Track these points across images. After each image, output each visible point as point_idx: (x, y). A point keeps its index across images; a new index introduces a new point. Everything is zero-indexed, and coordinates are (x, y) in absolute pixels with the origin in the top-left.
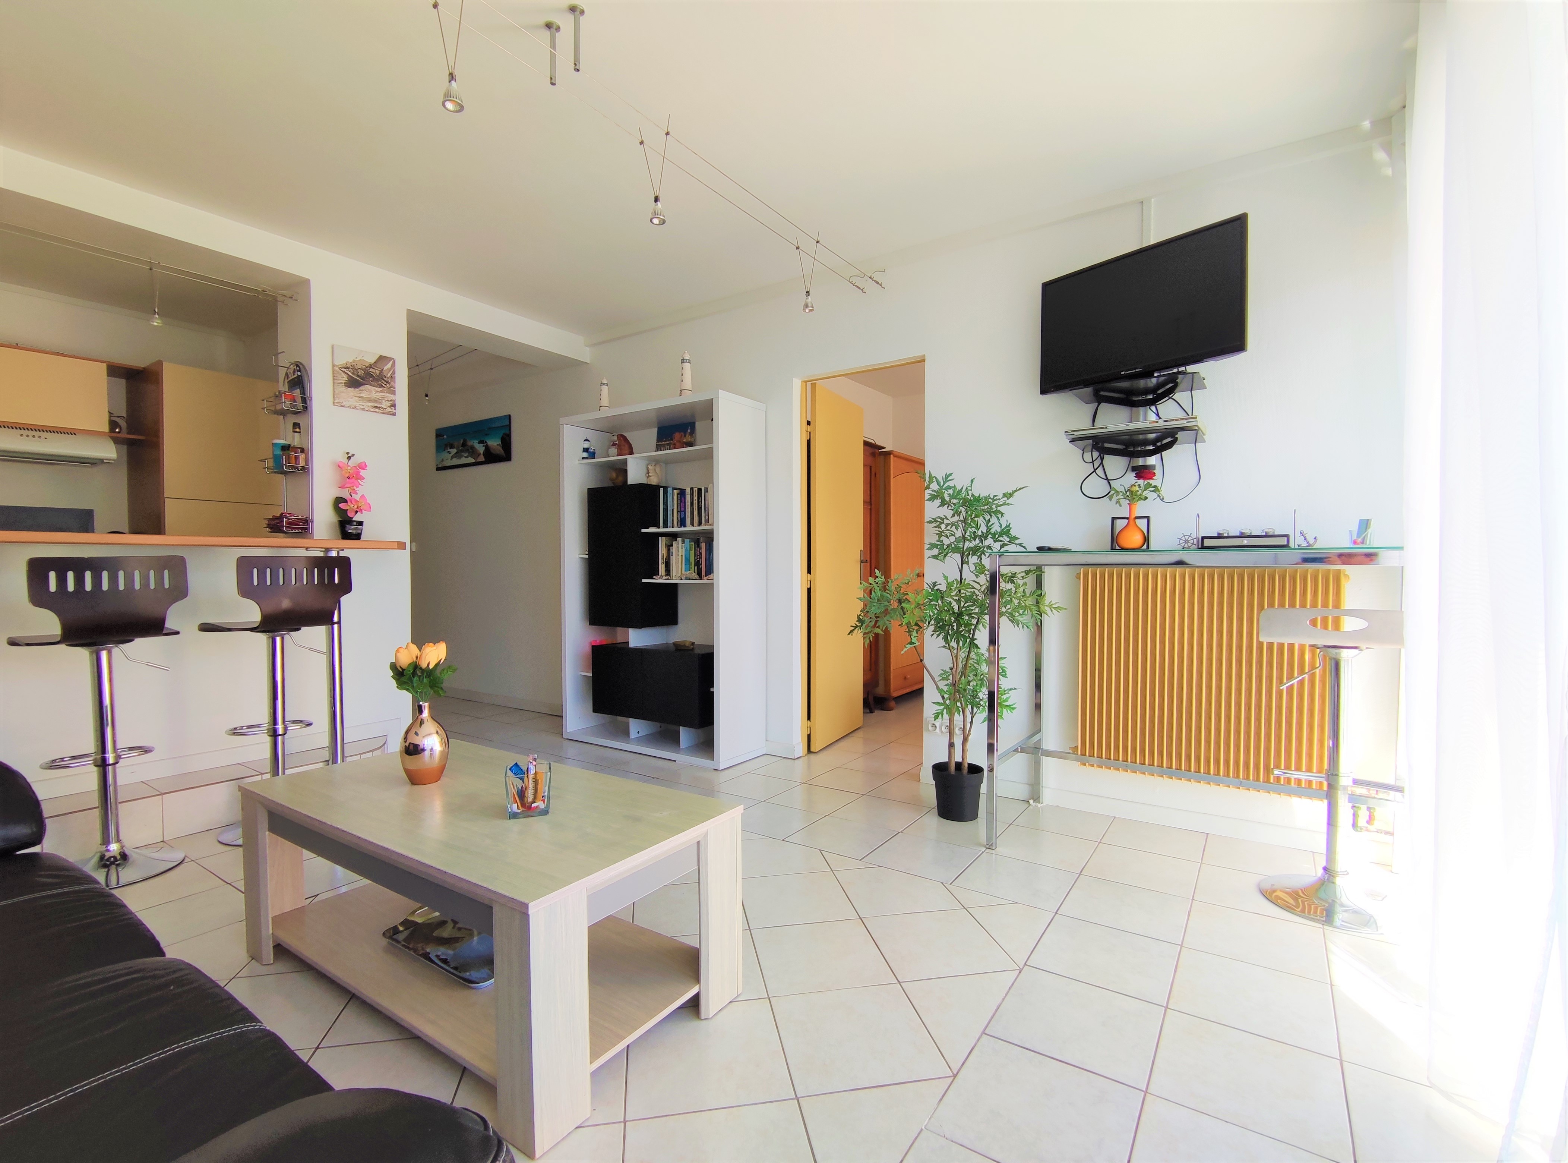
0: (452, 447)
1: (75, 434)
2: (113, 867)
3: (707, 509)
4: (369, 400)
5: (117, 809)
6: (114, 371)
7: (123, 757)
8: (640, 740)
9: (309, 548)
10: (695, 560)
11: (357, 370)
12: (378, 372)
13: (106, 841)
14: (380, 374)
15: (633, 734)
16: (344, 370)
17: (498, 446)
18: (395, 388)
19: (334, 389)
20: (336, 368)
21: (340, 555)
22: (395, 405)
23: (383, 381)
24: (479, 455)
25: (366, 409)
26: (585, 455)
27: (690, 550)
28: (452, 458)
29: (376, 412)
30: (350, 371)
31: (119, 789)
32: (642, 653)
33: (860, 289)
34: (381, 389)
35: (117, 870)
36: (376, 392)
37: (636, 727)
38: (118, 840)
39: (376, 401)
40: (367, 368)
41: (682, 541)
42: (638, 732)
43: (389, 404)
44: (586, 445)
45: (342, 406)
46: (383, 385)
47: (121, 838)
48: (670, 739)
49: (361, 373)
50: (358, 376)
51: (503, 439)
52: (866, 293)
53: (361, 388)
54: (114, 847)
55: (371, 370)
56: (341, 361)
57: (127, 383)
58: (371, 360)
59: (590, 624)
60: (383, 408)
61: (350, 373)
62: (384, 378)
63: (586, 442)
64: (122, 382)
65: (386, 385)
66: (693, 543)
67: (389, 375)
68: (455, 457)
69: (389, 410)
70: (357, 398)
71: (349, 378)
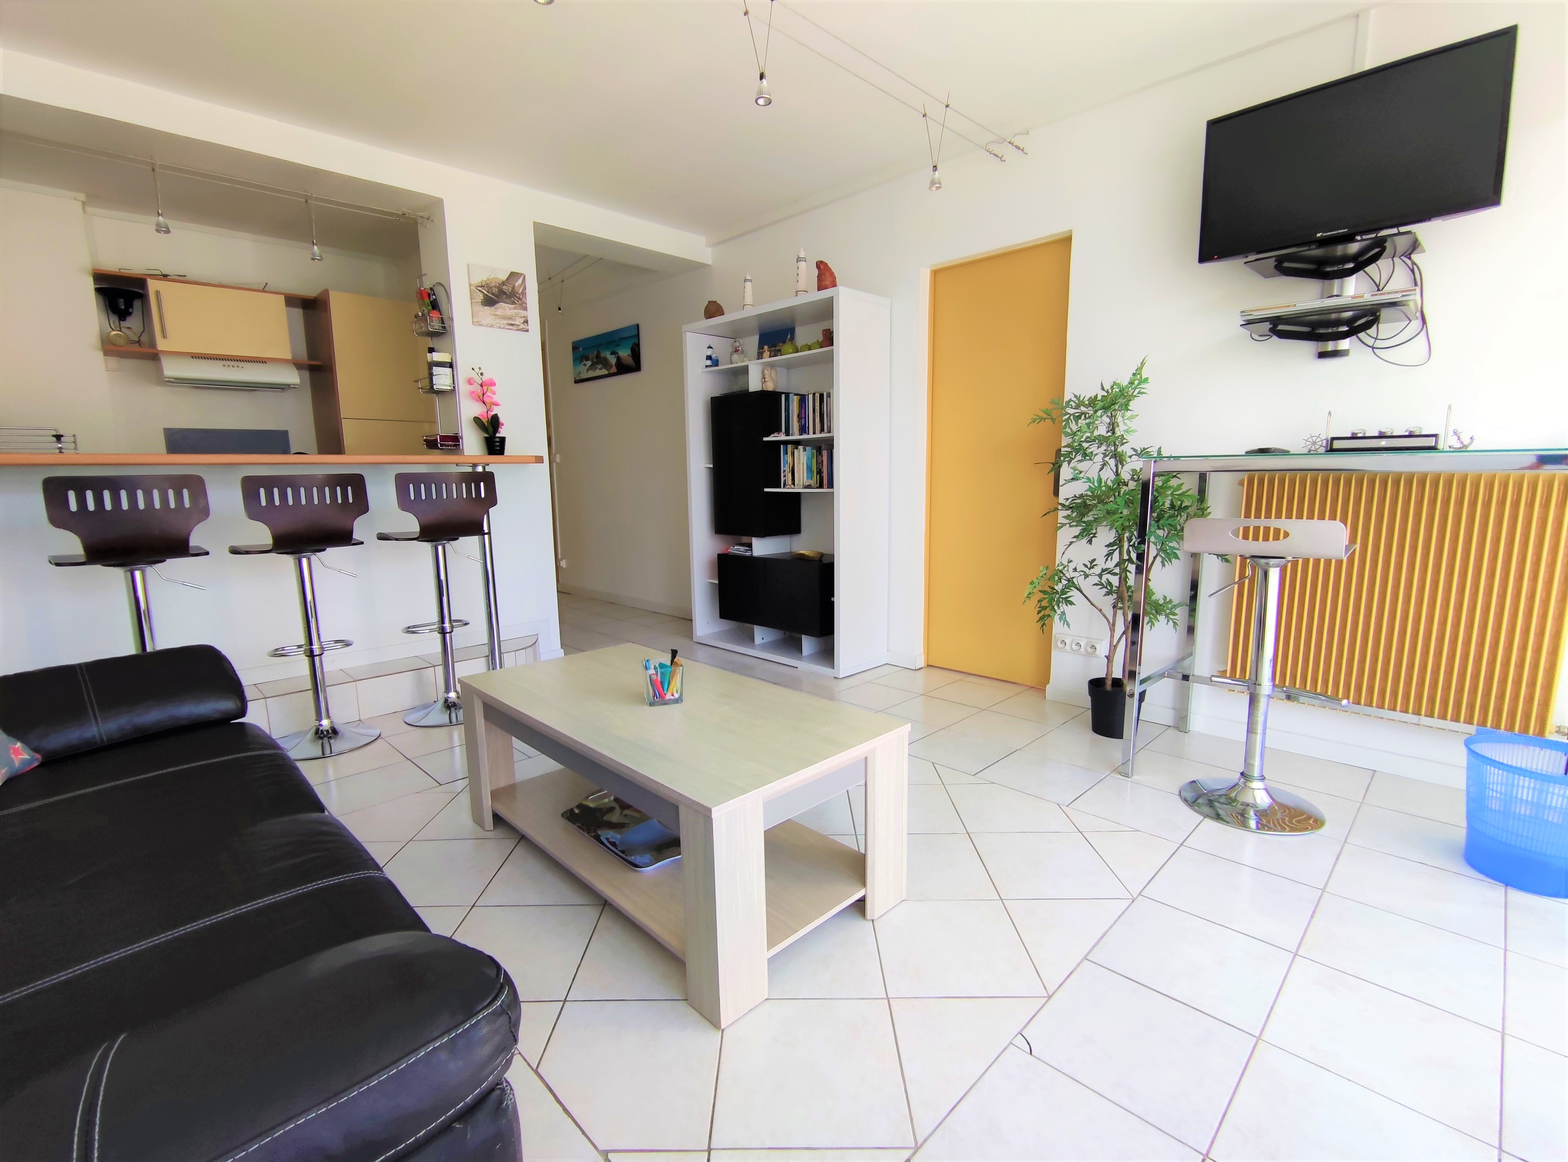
0: (587, 360)
1: (266, 363)
2: (326, 739)
3: (829, 415)
4: (504, 318)
5: (325, 691)
6: (291, 301)
7: (325, 649)
8: (765, 647)
9: (459, 464)
10: (817, 468)
11: (491, 288)
12: (510, 289)
13: (319, 718)
14: (512, 291)
15: (758, 640)
16: (479, 288)
17: (629, 357)
18: (526, 304)
19: (472, 308)
20: (473, 288)
21: (486, 470)
22: (528, 321)
23: (516, 298)
24: (612, 366)
25: (502, 326)
26: (709, 363)
27: (812, 458)
28: (588, 370)
29: (510, 329)
30: (485, 290)
31: (325, 674)
32: (764, 562)
33: (998, 157)
34: (514, 306)
35: (329, 741)
36: (510, 309)
37: (761, 634)
38: (328, 717)
39: (510, 318)
40: (500, 285)
41: (803, 449)
42: (763, 639)
43: (522, 320)
44: (709, 352)
45: (481, 325)
46: (516, 302)
47: (330, 715)
48: (793, 646)
49: (495, 290)
50: (493, 294)
51: (633, 350)
52: (1005, 161)
53: (496, 306)
54: (325, 723)
55: (504, 287)
56: (477, 280)
57: (305, 314)
58: (504, 277)
59: (716, 533)
60: (517, 325)
61: (485, 292)
62: (516, 295)
63: (710, 349)
64: (298, 313)
65: (518, 301)
66: (815, 451)
67: (520, 292)
68: (591, 369)
69: (522, 326)
70: (493, 317)
71: (485, 296)
